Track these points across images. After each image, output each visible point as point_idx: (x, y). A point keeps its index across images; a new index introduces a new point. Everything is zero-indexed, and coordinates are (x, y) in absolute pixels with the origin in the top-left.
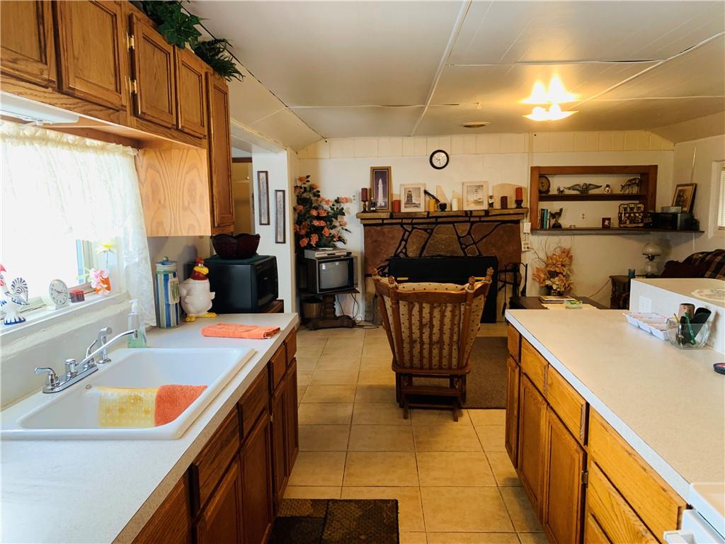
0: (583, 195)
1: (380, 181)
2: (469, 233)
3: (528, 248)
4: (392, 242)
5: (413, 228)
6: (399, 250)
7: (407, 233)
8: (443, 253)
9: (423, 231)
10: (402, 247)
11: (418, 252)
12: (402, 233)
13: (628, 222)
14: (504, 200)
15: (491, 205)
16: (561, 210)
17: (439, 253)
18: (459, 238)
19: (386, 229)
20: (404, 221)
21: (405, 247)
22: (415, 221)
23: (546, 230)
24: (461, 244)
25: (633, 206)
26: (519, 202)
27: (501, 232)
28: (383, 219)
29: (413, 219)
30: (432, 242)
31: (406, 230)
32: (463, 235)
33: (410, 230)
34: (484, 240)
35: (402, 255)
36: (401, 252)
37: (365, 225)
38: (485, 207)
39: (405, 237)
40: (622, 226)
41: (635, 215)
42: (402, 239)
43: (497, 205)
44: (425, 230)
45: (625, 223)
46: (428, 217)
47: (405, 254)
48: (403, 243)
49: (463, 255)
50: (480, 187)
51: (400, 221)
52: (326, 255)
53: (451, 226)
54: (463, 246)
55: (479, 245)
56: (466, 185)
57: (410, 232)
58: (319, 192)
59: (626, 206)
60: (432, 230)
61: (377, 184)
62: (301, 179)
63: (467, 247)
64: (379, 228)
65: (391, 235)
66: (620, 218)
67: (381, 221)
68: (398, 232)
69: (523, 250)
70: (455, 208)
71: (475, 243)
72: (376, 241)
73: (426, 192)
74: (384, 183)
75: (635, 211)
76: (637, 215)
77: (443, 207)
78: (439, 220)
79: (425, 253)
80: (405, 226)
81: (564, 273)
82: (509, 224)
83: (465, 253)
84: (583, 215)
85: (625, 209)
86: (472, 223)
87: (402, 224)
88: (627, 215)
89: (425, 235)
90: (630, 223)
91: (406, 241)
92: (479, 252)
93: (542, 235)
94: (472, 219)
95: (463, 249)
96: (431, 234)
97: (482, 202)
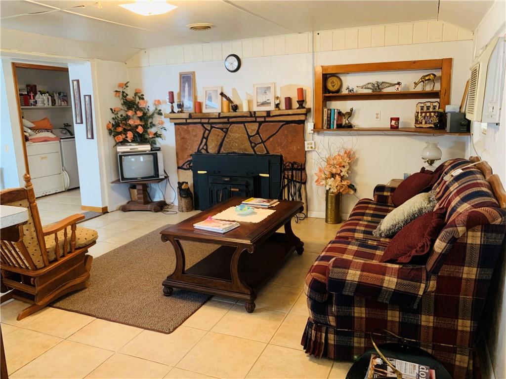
0: (375, 93)
1: (187, 85)
2: (258, 133)
3: (312, 148)
4: (196, 139)
5: (212, 127)
6: (201, 147)
7: (207, 132)
8: (236, 151)
9: (220, 130)
10: (203, 144)
11: (217, 149)
12: (202, 132)
13: (424, 123)
14: (289, 101)
15: (277, 106)
16: (352, 110)
17: (234, 151)
18: (249, 137)
19: (191, 127)
20: (203, 121)
21: (206, 144)
22: (211, 121)
23: (334, 130)
24: (251, 143)
25: (428, 104)
26: (301, 103)
27: (286, 132)
28: (186, 119)
29: (209, 119)
30: (228, 140)
31: (206, 129)
32: (253, 134)
33: (209, 128)
34: (271, 139)
35: (203, 151)
36: (203, 148)
37: (176, 124)
38: (272, 108)
39: (206, 136)
40: (418, 126)
41: (430, 115)
42: (204, 137)
43: (283, 106)
44: (222, 129)
45: (421, 123)
46: (219, 118)
47: (206, 150)
48: (204, 140)
49: (253, 153)
50: (269, 88)
51: (199, 121)
52: (129, 150)
53: (242, 125)
54: (253, 145)
55: (267, 144)
56: (256, 86)
57: (210, 131)
58: (143, 95)
59: (422, 105)
60: (227, 129)
61: (184, 87)
62: (120, 85)
63: (256, 145)
64: (185, 127)
65: (194, 134)
66: (417, 117)
67: (184, 121)
68: (199, 131)
69: (306, 149)
70: (245, 109)
71: (263, 142)
72: (183, 138)
73: (222, 94)
74: (189, 86)
75: (431, 110)
76: (432, 114)
77: (235, 108)
78: (231, 120)
79: (222, 150)
80: (205, 125)
81: (342, 174)
82: (293, 124)
83: (254, 151)
84: (377, 114)
85: (422, 108)
86: (260, 123)
87: (202, 124)
88: (424, 114)
89: (222, 134)
90: (426, 123)
91: (207, 139)
92: (267, 151)
93: (329, 135)
94: (258, 120)
95: (253, 148)
96: (226, 133)
97: (270, 103)
